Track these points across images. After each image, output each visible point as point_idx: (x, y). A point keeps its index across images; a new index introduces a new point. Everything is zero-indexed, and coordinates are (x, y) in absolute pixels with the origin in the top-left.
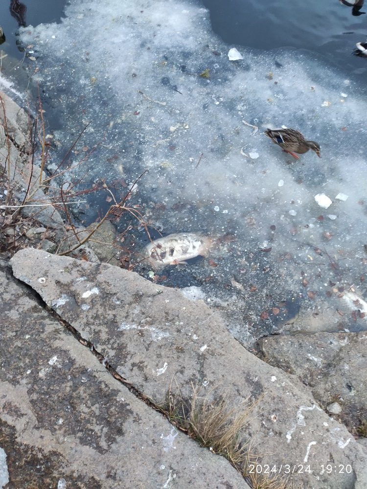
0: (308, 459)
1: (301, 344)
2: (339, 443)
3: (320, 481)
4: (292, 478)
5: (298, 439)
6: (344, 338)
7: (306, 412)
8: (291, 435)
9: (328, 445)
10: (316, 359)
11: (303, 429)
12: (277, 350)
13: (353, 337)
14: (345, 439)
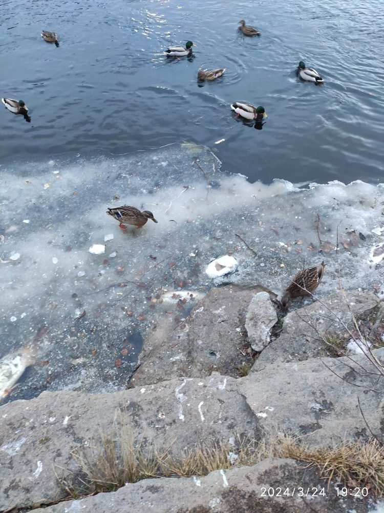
0: (204, 416)
1: (160, 357)
2: (219, 388)
3: (223, 423)
4: (202, 440)
5: (188, 413)
6: (185, 326)
7: (182, 389)
8: (183, 415)
9: (212, 396)
10: (178, 358)
11: (187, 401)
12: (147, 378)
13: (189, 320)
14: (222, 382)
